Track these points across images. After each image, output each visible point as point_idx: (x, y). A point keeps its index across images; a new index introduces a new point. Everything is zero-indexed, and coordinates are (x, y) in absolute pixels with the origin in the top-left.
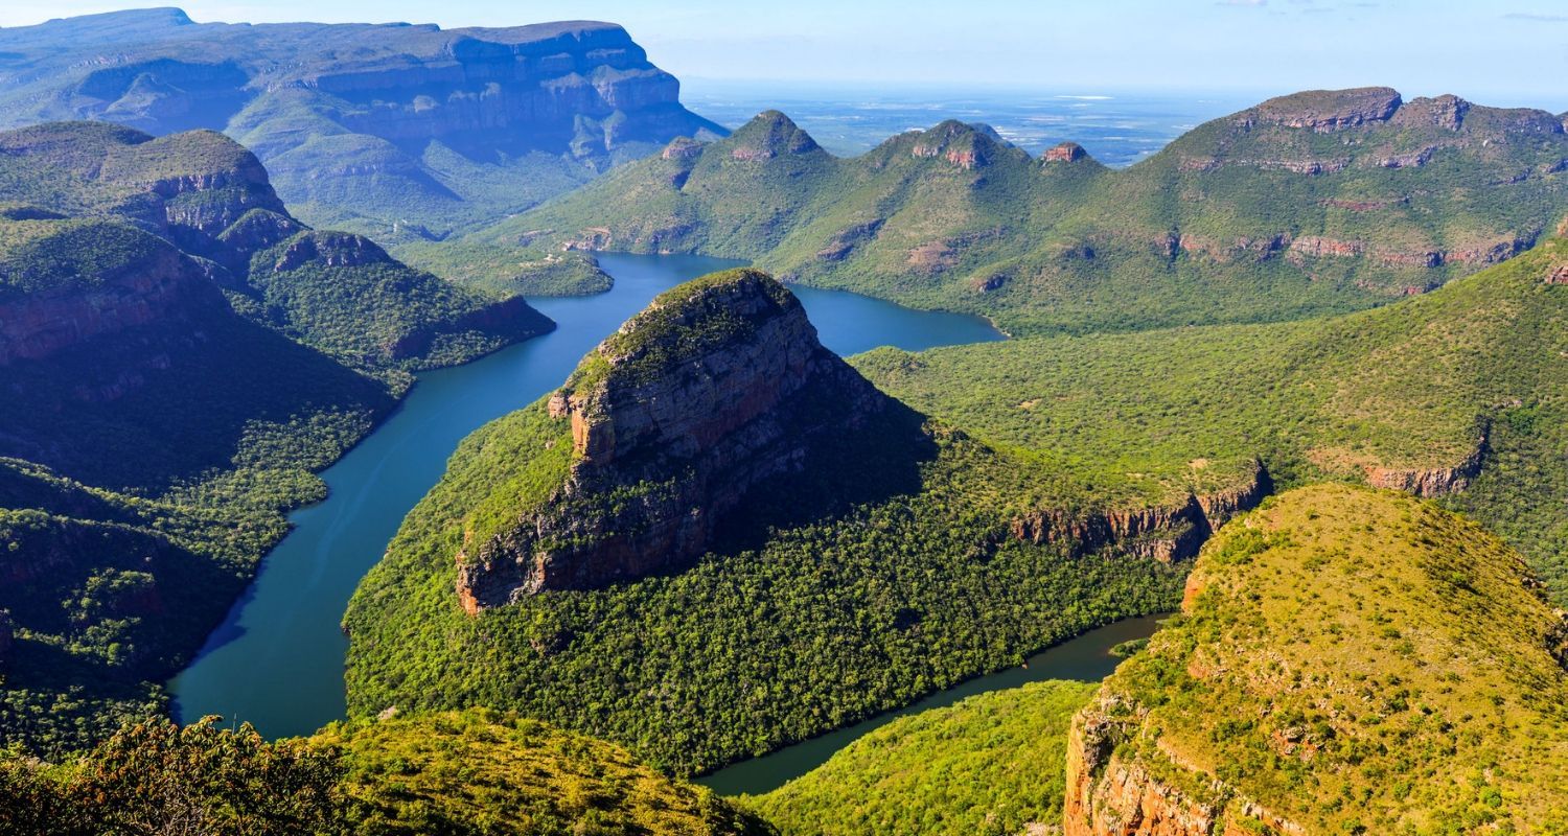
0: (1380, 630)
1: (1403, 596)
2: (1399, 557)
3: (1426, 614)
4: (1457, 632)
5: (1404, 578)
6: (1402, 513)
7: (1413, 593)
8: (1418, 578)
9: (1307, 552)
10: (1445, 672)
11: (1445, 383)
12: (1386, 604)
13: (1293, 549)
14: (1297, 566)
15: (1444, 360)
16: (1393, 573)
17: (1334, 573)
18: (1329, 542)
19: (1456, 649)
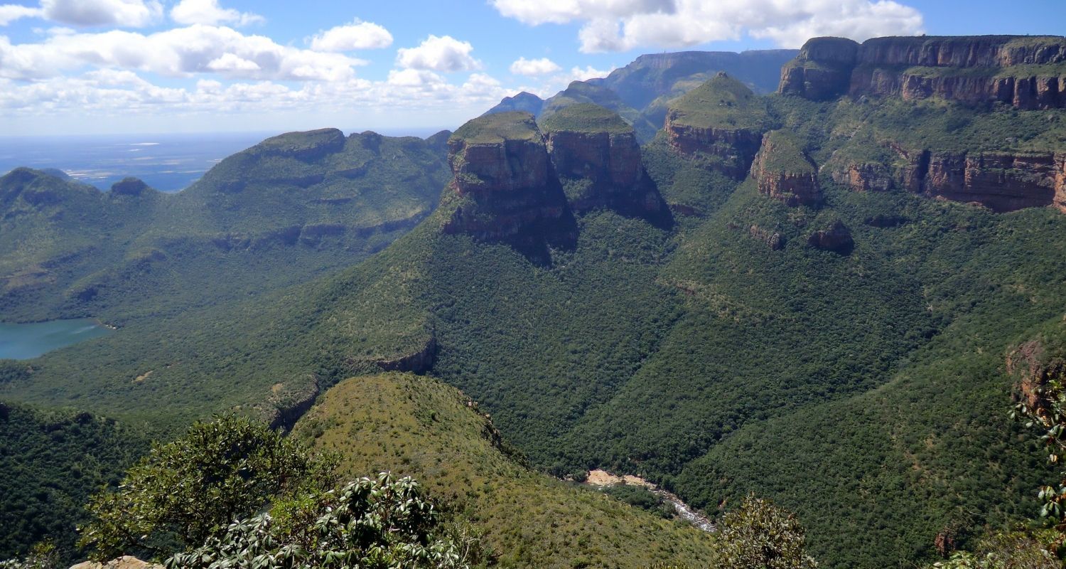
0: (399, 460)
1: (407, 434)
2: (400, 411)
3: (422, 441)
4: (439, 446)
5: (405, 423)
6: (395, 384)
7: (412, 430)
8: (412, 422)
9: (348, 427)
10: (438, 472)
11: (406, 301)
12: (398, 442)
13: (339, 427)
14: (344, 437)
15: (402, 287)
16: (398, 422)
17: (366, 434)
18: (360, 415)
19: (440, 456)
